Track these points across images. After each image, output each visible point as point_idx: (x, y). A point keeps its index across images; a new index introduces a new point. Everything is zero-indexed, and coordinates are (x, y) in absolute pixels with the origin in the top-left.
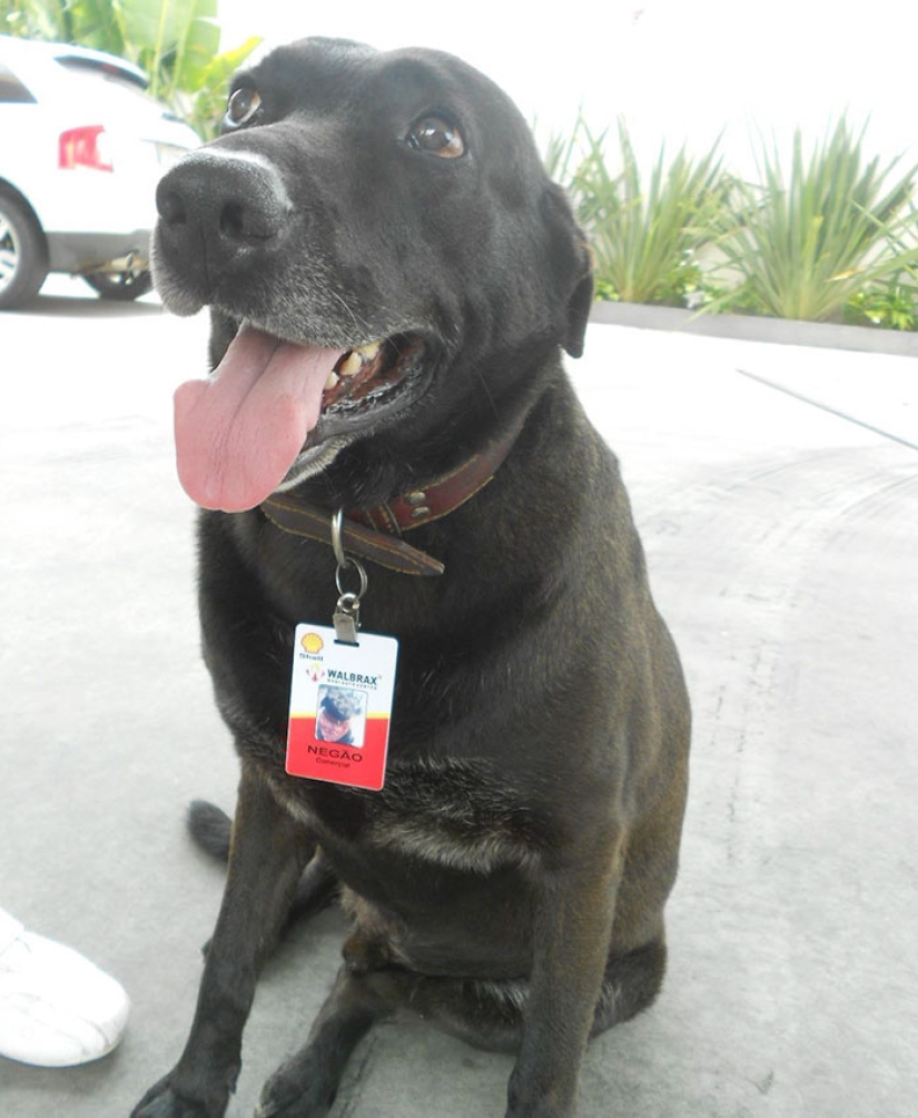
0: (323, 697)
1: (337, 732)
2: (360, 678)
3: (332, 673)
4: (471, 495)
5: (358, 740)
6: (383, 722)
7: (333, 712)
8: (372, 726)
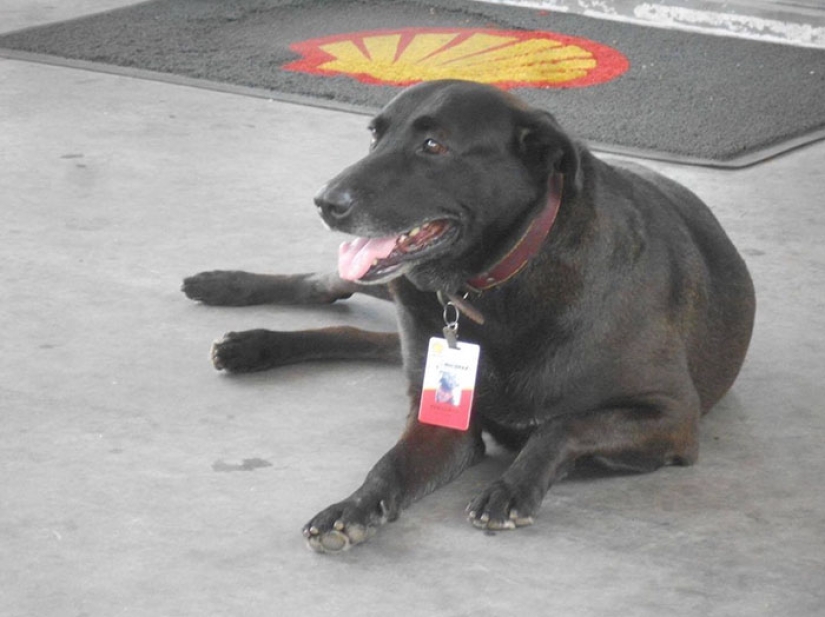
0: (441, 377)
1: (447, 396)
2: (459, 367)
3: (446, 365)
4: (517, 271)
5: (457, 402)
6: (470, 392)
7: (446, 386)
8: (465, 394)
